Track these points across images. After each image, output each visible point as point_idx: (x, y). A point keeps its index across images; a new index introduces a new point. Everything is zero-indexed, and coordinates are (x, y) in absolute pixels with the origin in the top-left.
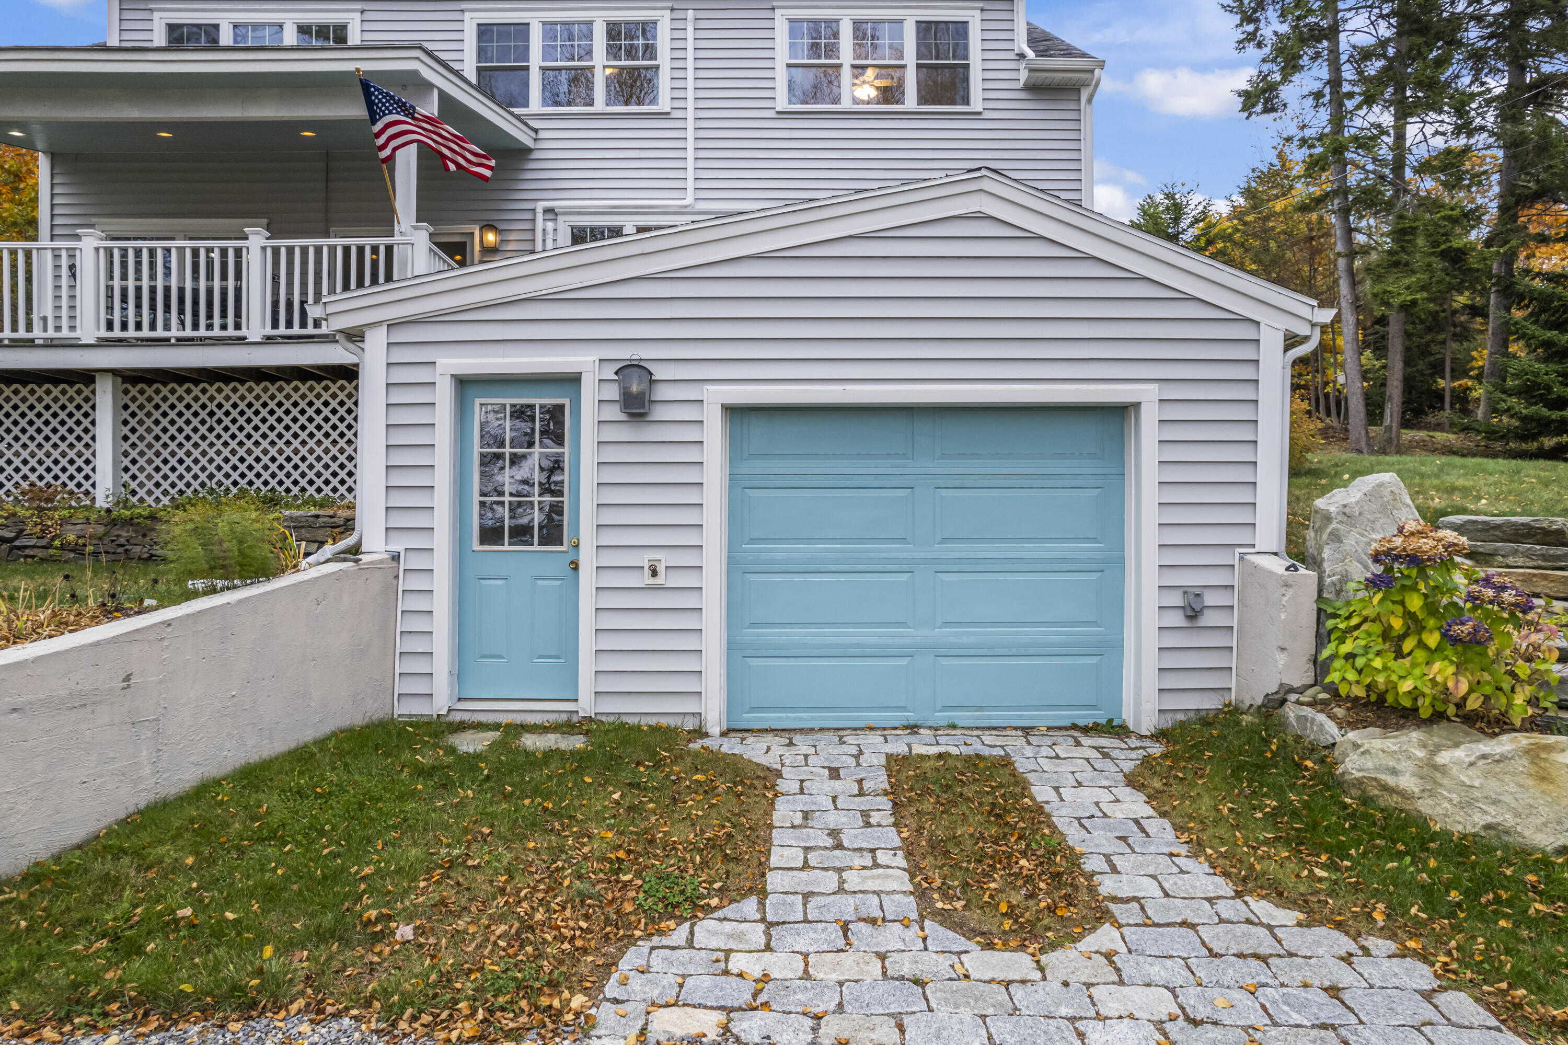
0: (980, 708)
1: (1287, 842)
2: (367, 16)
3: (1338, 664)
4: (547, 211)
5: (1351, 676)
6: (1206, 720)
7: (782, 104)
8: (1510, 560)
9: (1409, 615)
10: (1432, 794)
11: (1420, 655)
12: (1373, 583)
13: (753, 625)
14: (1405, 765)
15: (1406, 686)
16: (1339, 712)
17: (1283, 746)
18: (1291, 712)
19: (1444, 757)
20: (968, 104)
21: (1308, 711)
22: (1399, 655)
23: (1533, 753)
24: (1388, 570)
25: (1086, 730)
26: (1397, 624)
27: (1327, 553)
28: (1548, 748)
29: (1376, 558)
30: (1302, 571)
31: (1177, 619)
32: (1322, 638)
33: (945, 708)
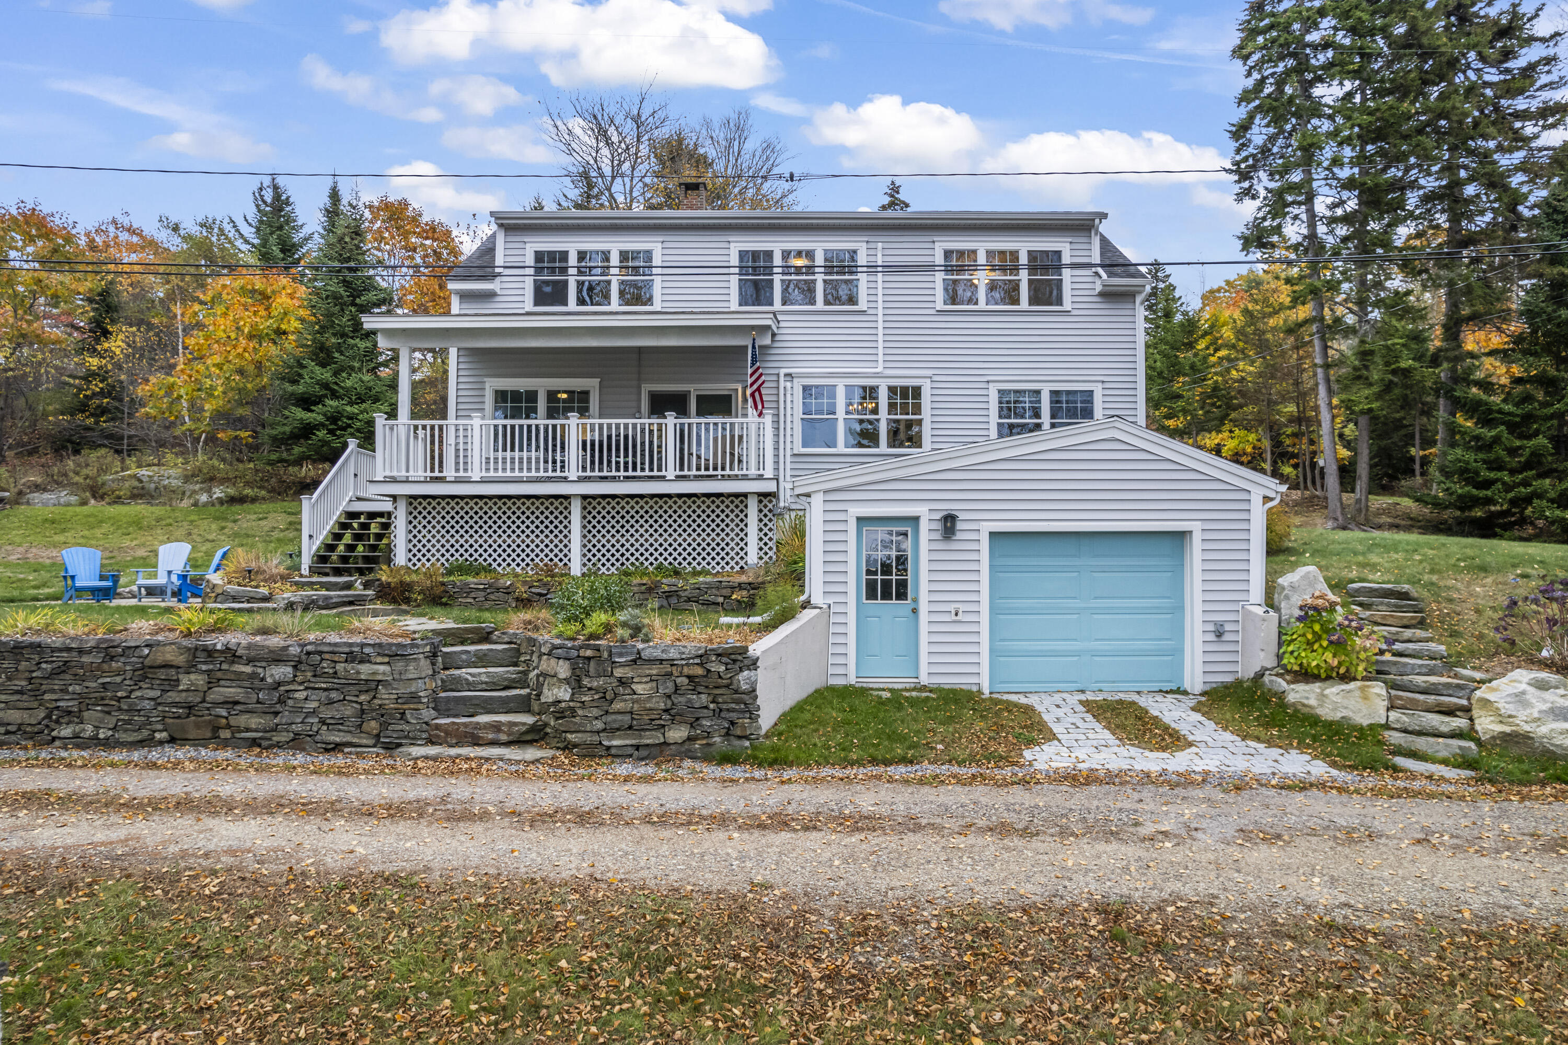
0: (1114, 682)
1: (1262, 726)
2: (666, 245)
3: (1287, 655)
4: (786, 375)
5: (1293, 660)
6: (1226, 686)
7: (940, 305)
8: (1380, 608)
9: (1314, 633)
10: (1321, 706)
11: (1320, 651)
12: (1300, 619)
13: (1001, 640)
14: (1312, 696)
15: (1314, 664)
16: (1288, 678)
17: (1263, 693)
18: (1266, 679)
19: (1327, 692)
20: (1061, 305)
21: (1274, 678)
22: (1313, 651)
23: (1362, 689)
24: (1307, 613)
25: (1167, 692)
26: (1310, 636)
27: (1283, 605)
28: (1368, 687)
29: (1301, 608)
30: (1272, 613)
31: (1212, 637)
32: (1280, 645)
33: (1096, 682)
